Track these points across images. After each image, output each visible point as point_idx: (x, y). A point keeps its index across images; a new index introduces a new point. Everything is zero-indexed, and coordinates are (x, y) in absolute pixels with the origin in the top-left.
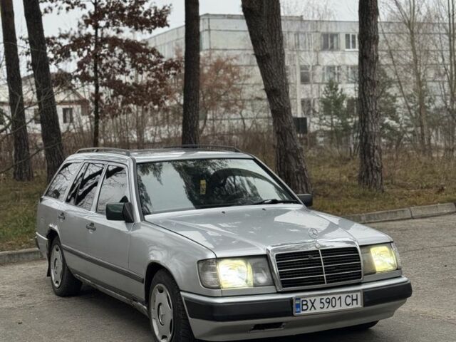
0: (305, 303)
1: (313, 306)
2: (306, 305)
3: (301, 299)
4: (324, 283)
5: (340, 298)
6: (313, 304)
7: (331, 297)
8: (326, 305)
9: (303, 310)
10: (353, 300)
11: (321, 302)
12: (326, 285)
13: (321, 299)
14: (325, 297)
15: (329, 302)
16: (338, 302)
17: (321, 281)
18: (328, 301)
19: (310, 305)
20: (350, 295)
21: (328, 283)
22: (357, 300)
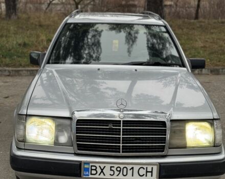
0: (93, 168)
1: (102, 171)
2: (95, 170)
3: (91, 164)
4: (119, 152)
5: (132, 168)
6: (102, 170)
7: (122, 166)
8: (117, 173)
9: (91, 174)
10: (147, 172)
11: (111, 170)
12: (121, 154)
13: (111, 167)
14: (116, 166)
15: (120, 171)
16: (130, 172)
17: (117, 149)
18: (119, 169)
19: (99, 170)
20: (145, 167)
21: (123, 152)
22: (152, 172)
